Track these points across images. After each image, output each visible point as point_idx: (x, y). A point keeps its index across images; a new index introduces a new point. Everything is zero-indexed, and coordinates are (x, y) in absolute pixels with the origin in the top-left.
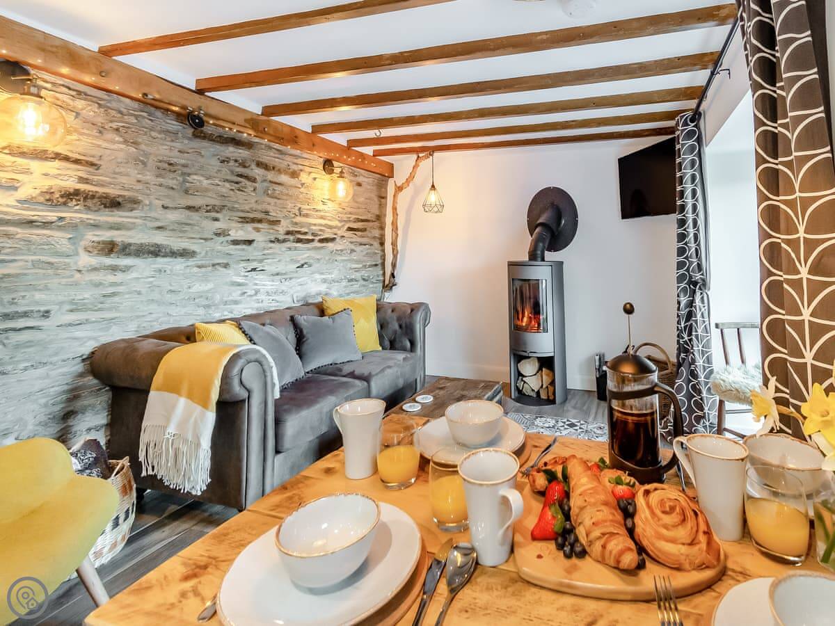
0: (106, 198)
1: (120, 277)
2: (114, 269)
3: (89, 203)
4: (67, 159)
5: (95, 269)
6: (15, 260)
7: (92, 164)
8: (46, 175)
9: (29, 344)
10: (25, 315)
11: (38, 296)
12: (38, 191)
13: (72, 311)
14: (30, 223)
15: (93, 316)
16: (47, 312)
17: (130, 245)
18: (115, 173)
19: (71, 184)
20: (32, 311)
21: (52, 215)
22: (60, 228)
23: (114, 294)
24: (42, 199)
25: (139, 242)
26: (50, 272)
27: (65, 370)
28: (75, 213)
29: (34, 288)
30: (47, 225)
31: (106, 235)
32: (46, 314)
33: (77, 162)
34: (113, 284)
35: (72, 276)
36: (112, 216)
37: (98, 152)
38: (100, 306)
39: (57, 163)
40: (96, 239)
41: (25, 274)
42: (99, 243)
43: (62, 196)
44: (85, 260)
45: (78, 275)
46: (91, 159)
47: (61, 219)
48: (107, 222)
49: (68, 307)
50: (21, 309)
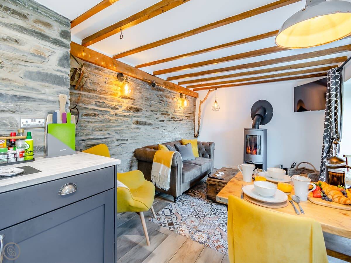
0: (137, 109)
1: (139, 131)
2: (138, 128)
3: (134, 110)
4: (129, 98)
5: (135, 128)
6: (122, 126)
7: (134, 100)
8: (126, 103)
9: (125, 148)
10: (124, 140)
11: (126, 135)
12: (125, 108)
13: (131, 139)
14: (124, 116)
15: (135, 141)
16: (127, 139)
17: (141, 122)
18: (138, 102)
19: (131, 105)
20: (125, 139)
21: (127, 114)
22: (129, 117)
23: (138, 136)
24: (126, 110)
25: (142, 121)
26: (127, 129)
27: (130, 155)
28: (131, 113)
29: (125, 133)
30: (127, 116)
31: (137, 119)
32: (127, 140)
33: (131, 99)
34: (138, 133)
35: (131, 130)
36: (138, 114)
37: (135, 96)
38: (136, 138)
39: (128, 100)
40: (135, 120)
41: (124, 129)
42: (135, 121)
43: (129, 109)
44: (133, 126)
45: (132, 130)
46: (134, 98)
47: (129, 115)
48: (137, 116)
49: (131, 138)
50: (123, 138)
